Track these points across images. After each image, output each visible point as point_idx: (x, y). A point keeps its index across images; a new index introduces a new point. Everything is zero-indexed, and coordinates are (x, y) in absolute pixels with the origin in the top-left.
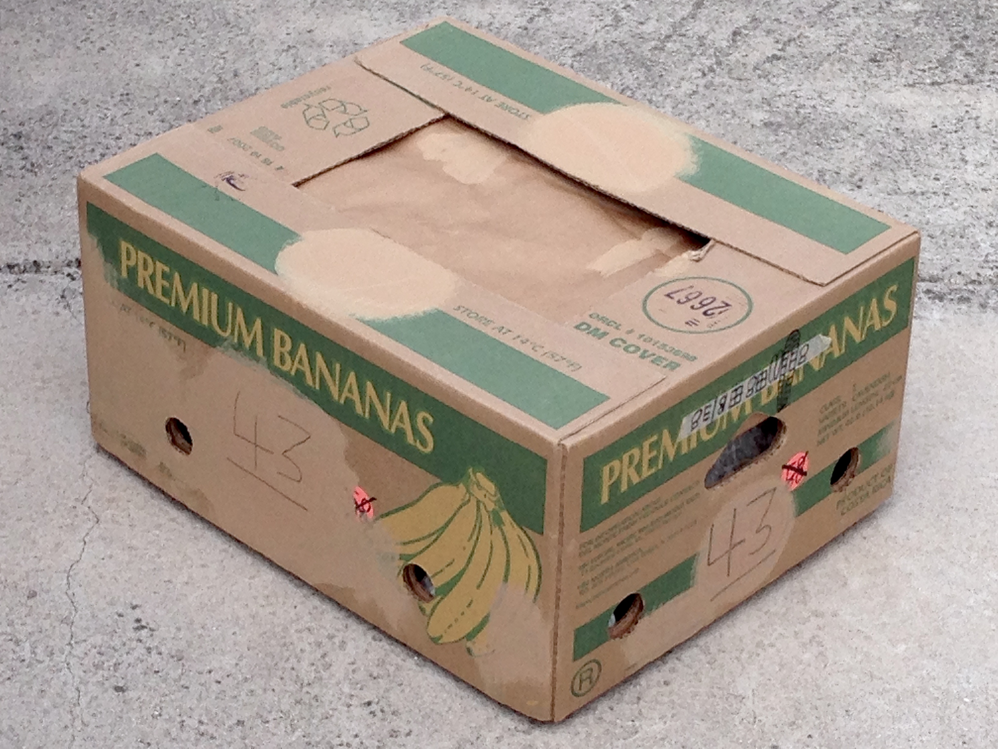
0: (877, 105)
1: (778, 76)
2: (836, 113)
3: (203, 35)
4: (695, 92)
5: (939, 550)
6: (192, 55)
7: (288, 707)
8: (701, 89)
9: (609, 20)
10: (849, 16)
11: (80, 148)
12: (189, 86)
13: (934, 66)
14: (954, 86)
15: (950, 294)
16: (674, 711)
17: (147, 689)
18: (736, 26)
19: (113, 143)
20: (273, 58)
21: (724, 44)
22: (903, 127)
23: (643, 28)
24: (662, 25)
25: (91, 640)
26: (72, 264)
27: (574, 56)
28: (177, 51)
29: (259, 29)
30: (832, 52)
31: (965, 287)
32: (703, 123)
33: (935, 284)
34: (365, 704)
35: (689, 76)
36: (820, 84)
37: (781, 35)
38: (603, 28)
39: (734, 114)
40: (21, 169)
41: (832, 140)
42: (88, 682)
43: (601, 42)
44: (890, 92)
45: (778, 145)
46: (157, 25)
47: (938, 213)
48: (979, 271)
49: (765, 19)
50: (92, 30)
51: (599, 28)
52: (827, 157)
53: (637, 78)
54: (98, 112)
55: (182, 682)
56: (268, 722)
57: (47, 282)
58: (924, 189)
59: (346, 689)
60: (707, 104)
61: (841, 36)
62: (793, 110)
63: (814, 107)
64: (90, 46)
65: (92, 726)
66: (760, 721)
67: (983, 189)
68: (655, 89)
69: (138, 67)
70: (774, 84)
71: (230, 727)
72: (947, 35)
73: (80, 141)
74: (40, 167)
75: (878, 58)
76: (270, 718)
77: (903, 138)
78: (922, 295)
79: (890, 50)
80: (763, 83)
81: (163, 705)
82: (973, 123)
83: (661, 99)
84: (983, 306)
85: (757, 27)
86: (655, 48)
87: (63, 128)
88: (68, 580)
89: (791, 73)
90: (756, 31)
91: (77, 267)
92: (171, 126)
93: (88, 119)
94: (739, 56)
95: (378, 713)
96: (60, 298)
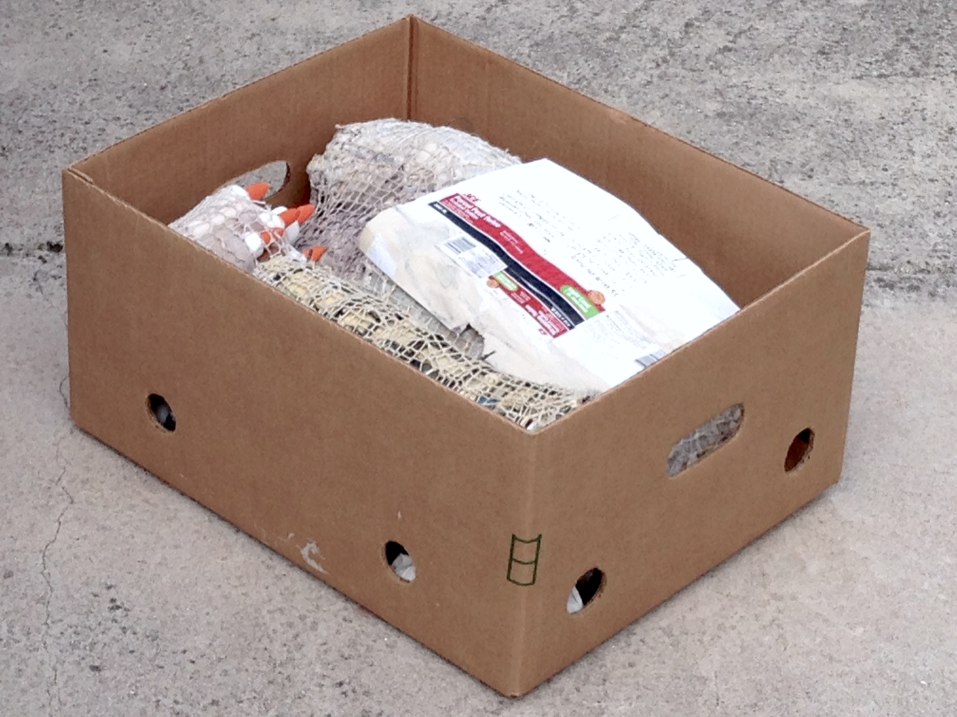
0: (825, 97)
1: (728, 67)
2: (786, 104)
3: (169, 22)
4: (649, 83)
5: (894, 534)
6: (159, 41)
7: (261, 687)
8: (655, 79)
9: (564, 10)
10: (798, 9)
12: (156, 72)
13: (880, 59)
14: (900, 79)
15: (900, 283)
16: (639, 693)
17: (123, 668)
18: (688, 17)
19: (82, 127)
20: (237, 46)
21: (677, 36)
22: (852, 118)
23: (597, 18)
24: (616, 16)
25: (67, 621)
26: (43, 247)
27: (531, 46)
28: (143, 37)
29: (225, 16)
30: (781, 44)
31: (915, 276)
32: (658, 114)
33: (885, 273)
34: (337, 684)
35: (643, 67)
36: (769, 76)
37: (731, 27)
38: (559, 19)
39: (688, 104)
41: (783, 131)
42: (64, 662)
43: (557, 32)
44: (838, 84)
45: (730, 135)
46: (124, 12)
47: (887, 203)
48: (928, 260)
49: (716, 11)
50: (60, 16)
51: (555, 19)
52: (779, 148)
53: (593, 68)
54: (67, 97)
55: (156, 663)
56: (242, 702)
57: (19, 265)
58: (873, 180)
59: (318, 669)
60: (661, 94)
62: (744, 100)
63: (765, 98)
64: (58, 31)
65: (69, 705)
66: (723, 702)
67: (932, 180)
68: (610, 79)
69: (106, 54)
70: (726, 76)
71: (205, 707)
72: (893, 28)
73: (50, 125)
74: (11, 151)
75: (826, 51)
76: (244, 698)
77: (852, 129)
78: (873, 284)
79: (836, 42)
80: (716, 74)
81: (138, 685)
82: (919, 115)
83: (616, 88)
84: (932, 295)
85: (709, 19)
86: (610, 39)
87: (33, 113)
88: (43, 560)
89: (742, 65)
90: (708, 23)
91: (48, 250)
92: (139, 112)
93: (58, 103)
94: (691, 47)
95: (350, 693)
96: (32, 281)
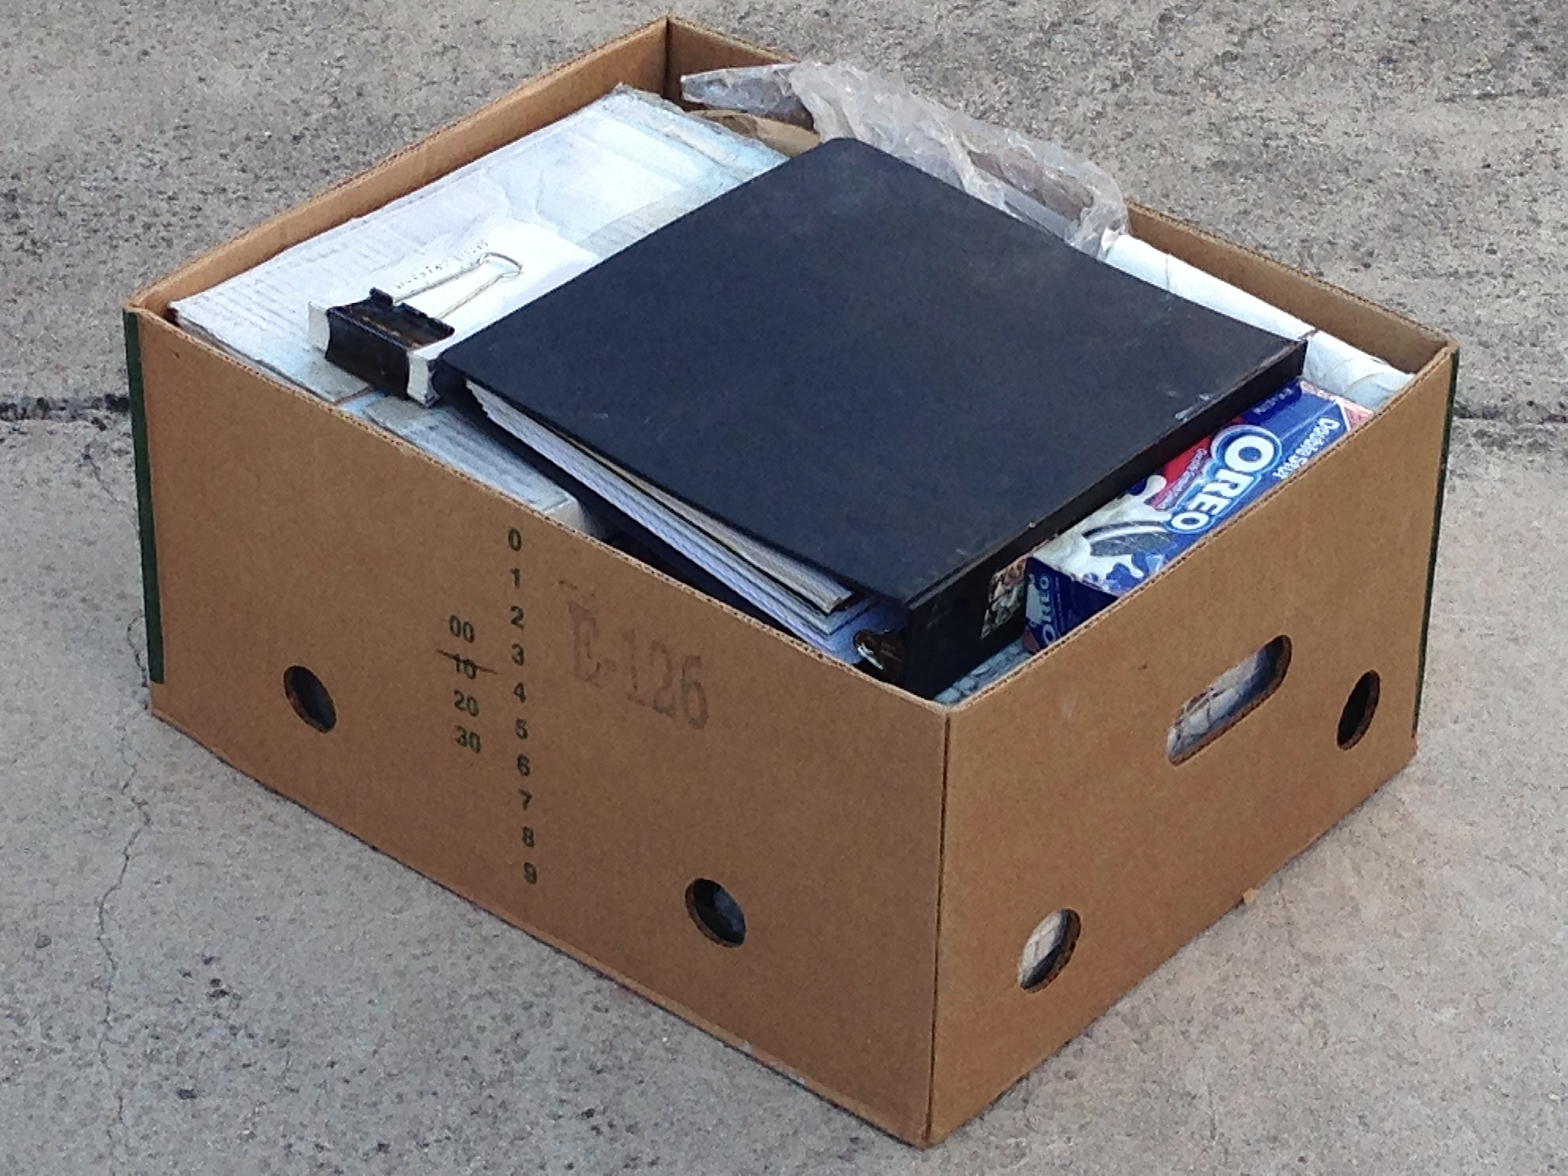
0: (1393, 133)
1: (1234, 87)
2: (1328, 147)
3: (307, 29)
6: (290, 62)
7: (459, 1120)
8: (1110, 109)
11: (112, 215)
12: (285, 113)
13: (1484, 68)
14: (1516, 100)
15: (1516, 438)
16: (1083, 1122)
17: (231, 1093)
18: (1164, 6)
19: (164, 205)
20: (420, 66)
21: (1147, 35)
22: (1436, 167)
23: (1015, 11)
25: (140, 1016)
26: (100, 403)
27: (905, 58)
28: (266, 55)
30: (1319, 48)
32: (1115, 164)
33: (1492, 422)
34: (583, 1114)
35: (1090, 88)
36: (1299, 100)
37: (1236, 21)
38: (950, 12)
39: (1164, 149)
40: (17, 250)
41: (1322, 190)
42: (135, 1084)
43: (947, 34)
44: (1414, 111)
45: (1233, 199)
46: (232, 15)
47: (1496, 306)
48: (1563, 399)
50: (127, 23)
51: (945, 13)
52: (1315, 218)
53: (1007, 93)
54: (139, 155)
55: (288, 1082)
56: (427, 1145)
57: (60, 434)
58: (1472, 269)
59: (552, 1090)
60: (1120, 134)
61: (1334, 21)
62: (1258, 142)
63: (1293, 137)
64: (124, 49)
65: (142, 1155)
66: (1222, 1135)
68: (1034, 110)
69: (202, 83)
70: (1229, 100)
71: (366, 1154)
72: (1504, 17)
73: (111, 203)
74: (47, 246)
75: (1394, 57)
76: (431, 1139)
77: (1436, 186)
78: (1472, 440)
79: (1411, 42)
80: (1210, 99)
81: (257, 1119)
82: (1547, 159)
83: (1045, 126)
85: (1200, 8)
86: (1035, 44)
87: (83, 184)
88: (100, 917)
89: (1255, 82)
90: (1198, 14)
91: (108, 408)
92: (257, 177)
93: (124, 167)
94: (1171, 56)
95: (605, 1129)
96: (82, 461)
